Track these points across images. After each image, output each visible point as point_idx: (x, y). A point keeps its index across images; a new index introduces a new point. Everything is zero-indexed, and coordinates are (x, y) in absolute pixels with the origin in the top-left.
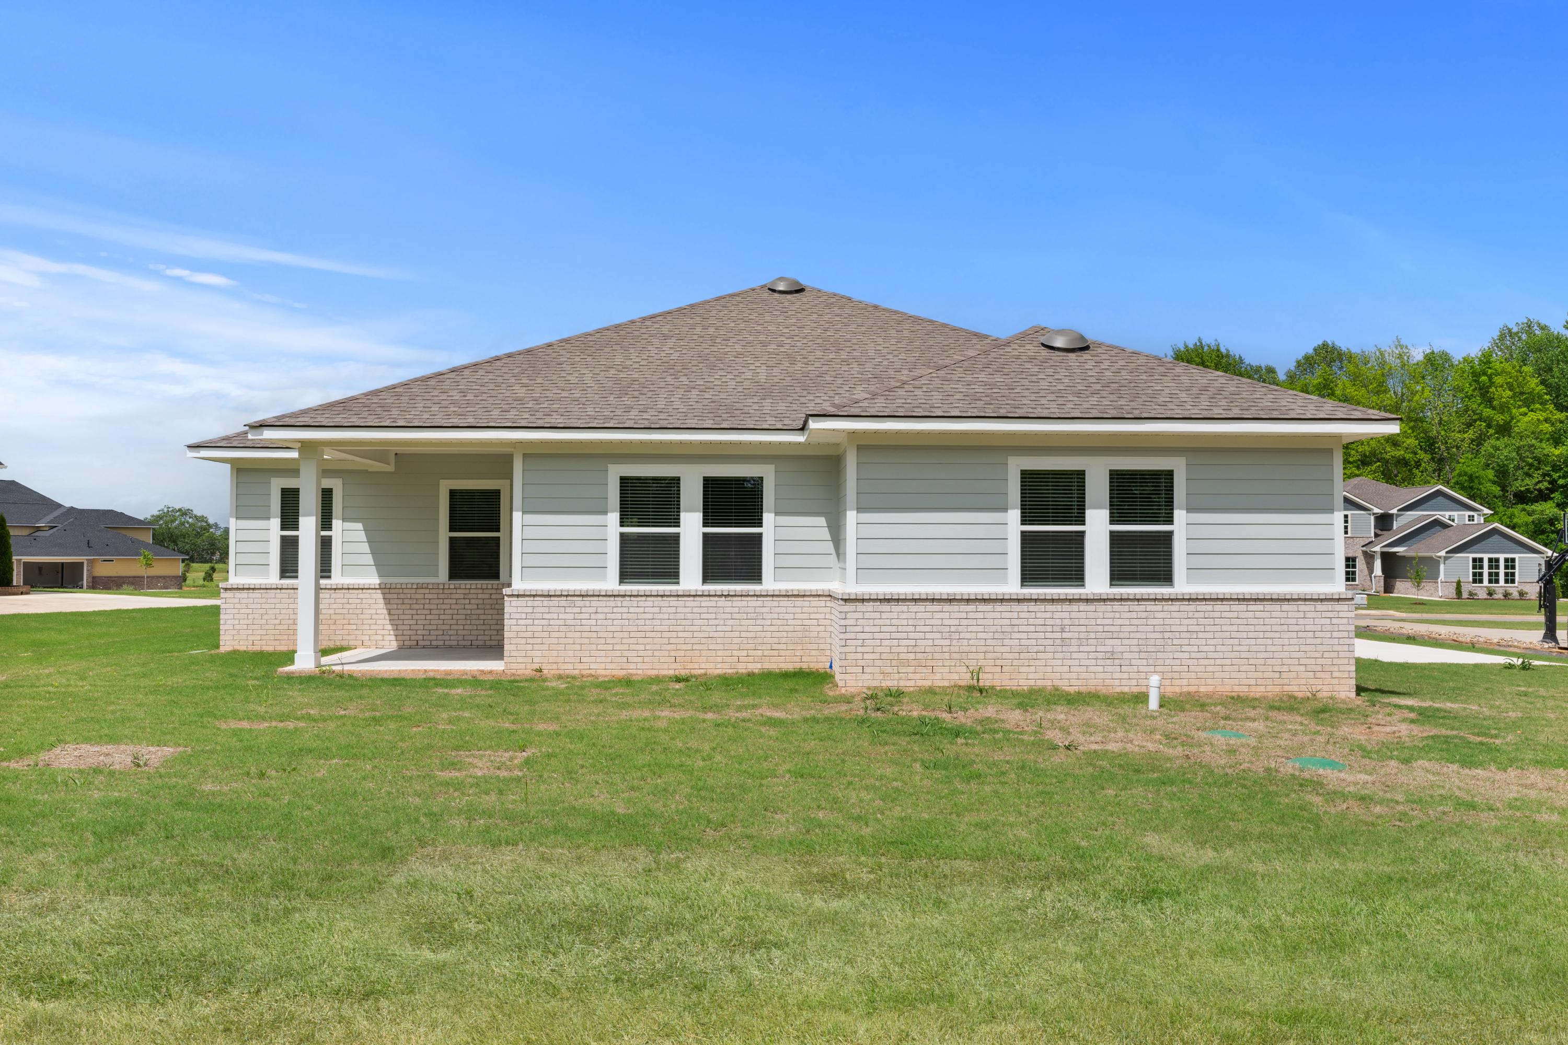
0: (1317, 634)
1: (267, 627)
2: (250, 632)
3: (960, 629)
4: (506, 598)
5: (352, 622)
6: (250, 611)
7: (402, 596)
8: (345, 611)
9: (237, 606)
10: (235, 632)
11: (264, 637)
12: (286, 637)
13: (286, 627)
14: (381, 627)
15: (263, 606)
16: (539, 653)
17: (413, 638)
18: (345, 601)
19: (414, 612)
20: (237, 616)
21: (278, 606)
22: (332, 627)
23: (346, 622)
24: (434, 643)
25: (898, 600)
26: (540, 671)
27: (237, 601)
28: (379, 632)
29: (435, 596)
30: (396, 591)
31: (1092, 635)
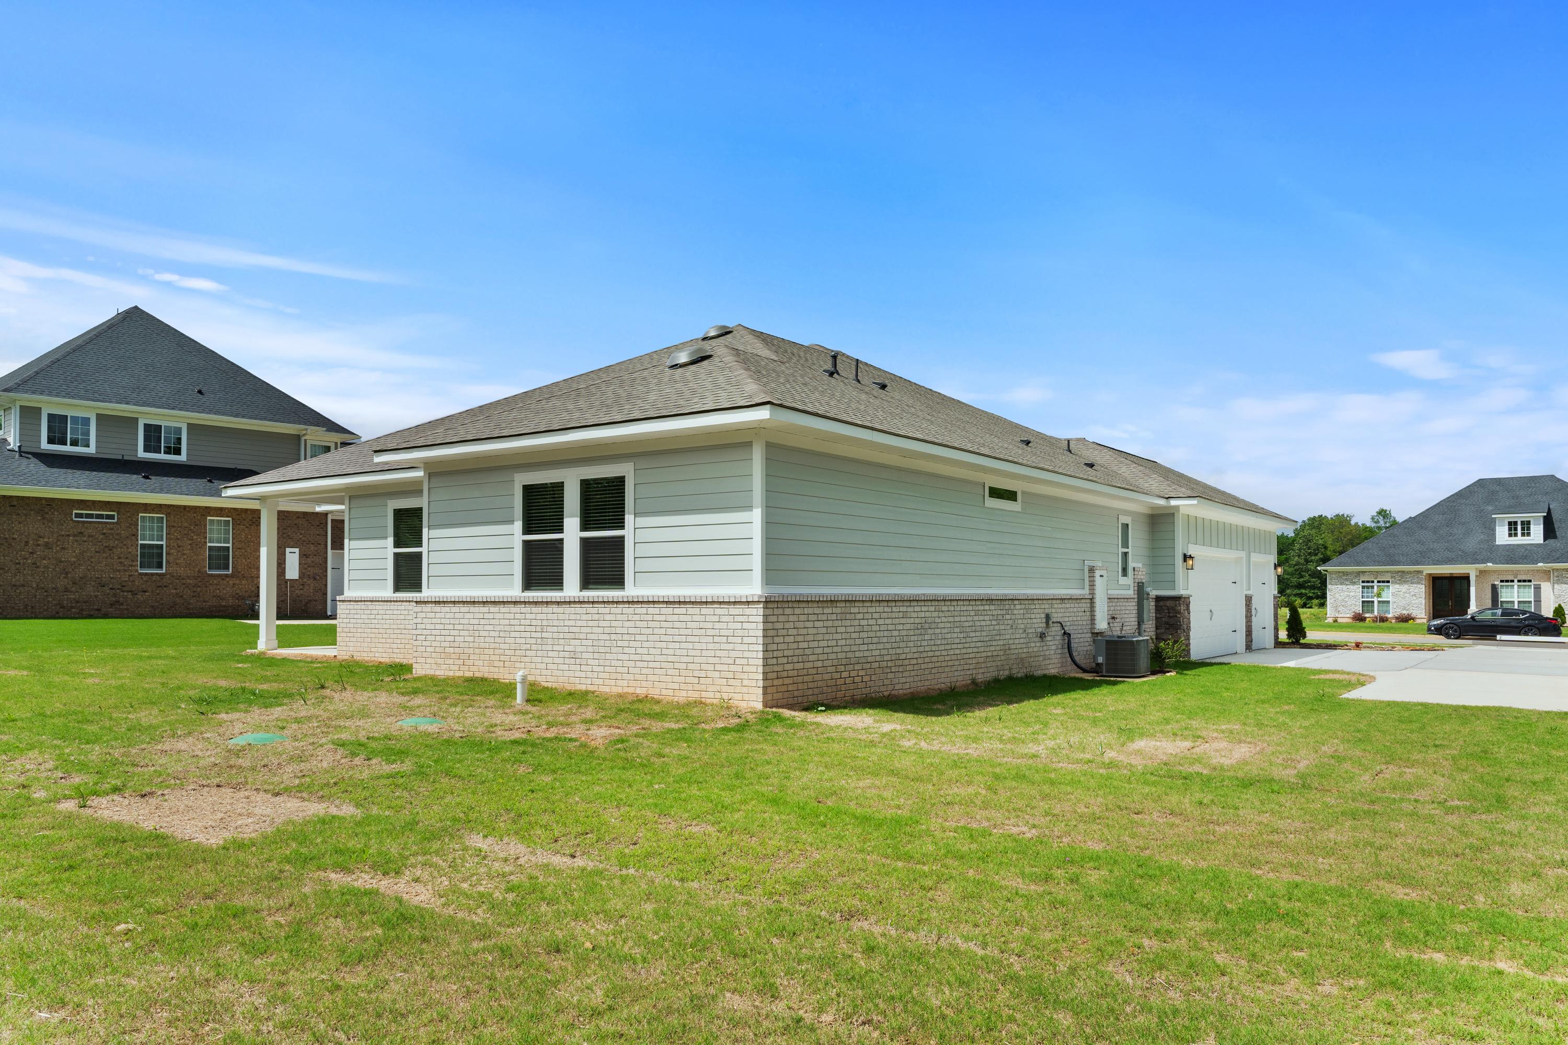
0: (730, 639)
3: (480, 627)
4: (338, 603)
25: (444, 602)
31: (561, 636)
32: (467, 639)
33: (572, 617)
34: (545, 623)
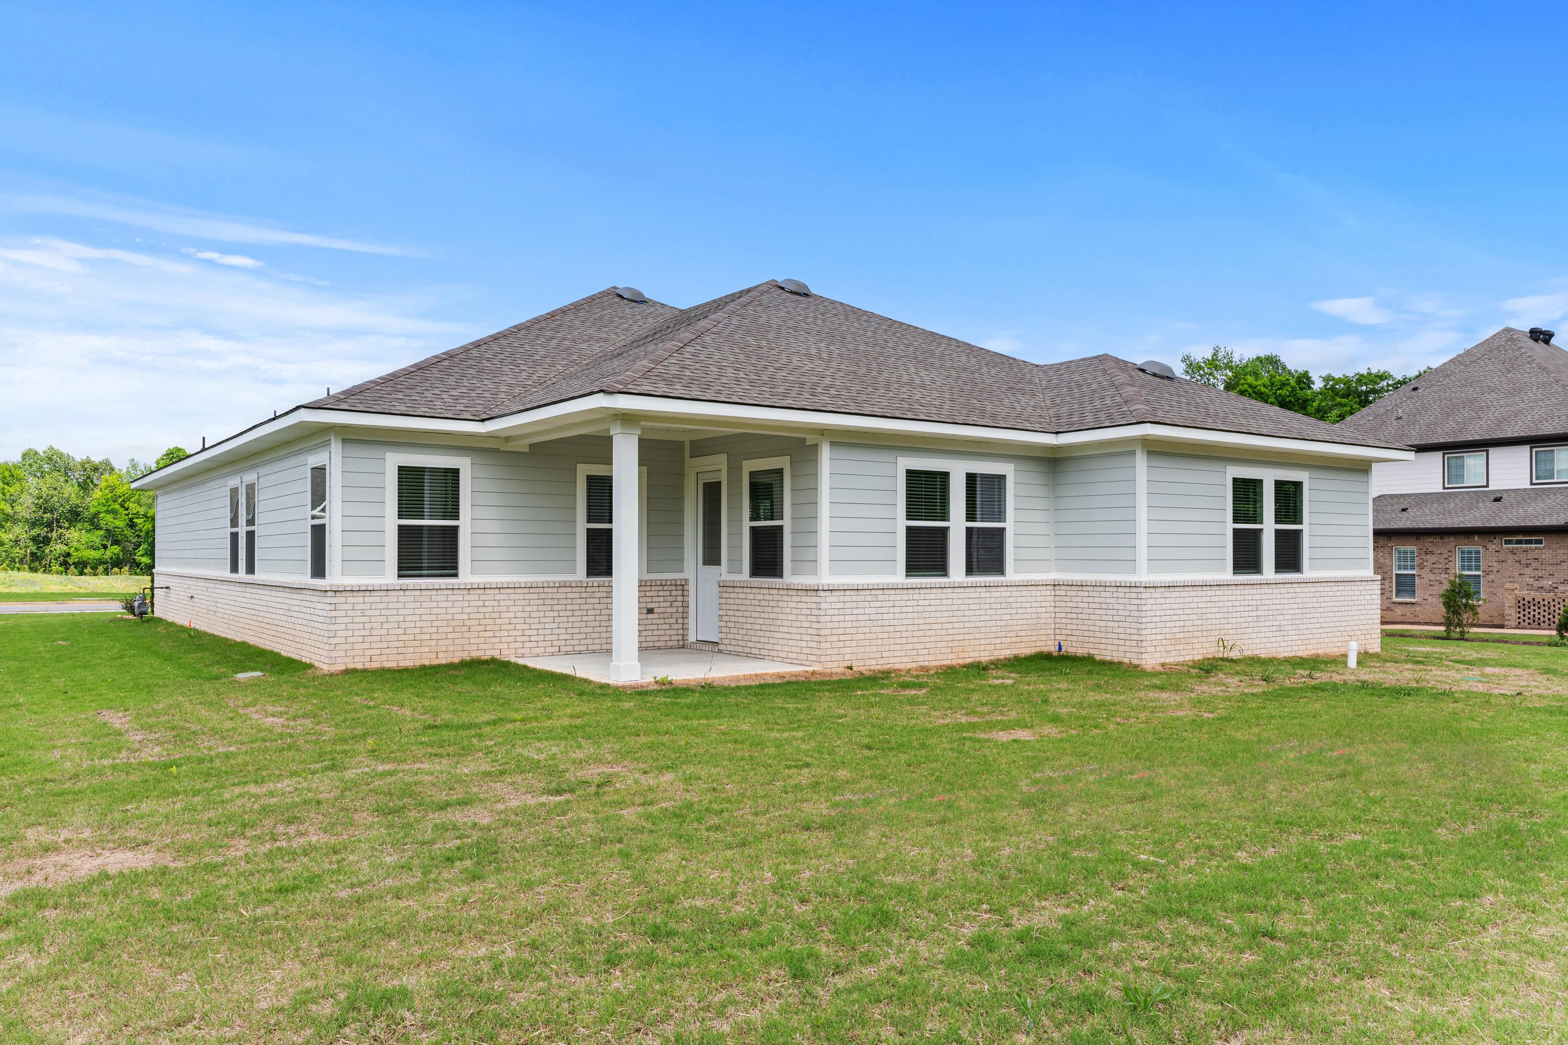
1: (388, 638)
2: (367, 645)
5: (488, 628)
6: (367, 619)
7: (543, 596)
8: (481, 616)
9: (350, 613)
10: (348, 647)
11: (384, 651)
12: (411, 650)
13: (412, 637)
14: (520, 633)
15: (383, 612)
16: (849, 650)
17: (555, 643)
18: (481, 603)
19: (556, 614)
20: (350, 626)
21: (401, 612)
22: (467, 635)
23: (481, 628)
24: (577, 648)
26: (851, 668)
27: (350, 607)
28: (519, 639)
29: (578, 595)
30: (537, 590)
31: (1271, 613)
32: (1196, 623)
33: (1278, 596)
34: (1259, 603)
